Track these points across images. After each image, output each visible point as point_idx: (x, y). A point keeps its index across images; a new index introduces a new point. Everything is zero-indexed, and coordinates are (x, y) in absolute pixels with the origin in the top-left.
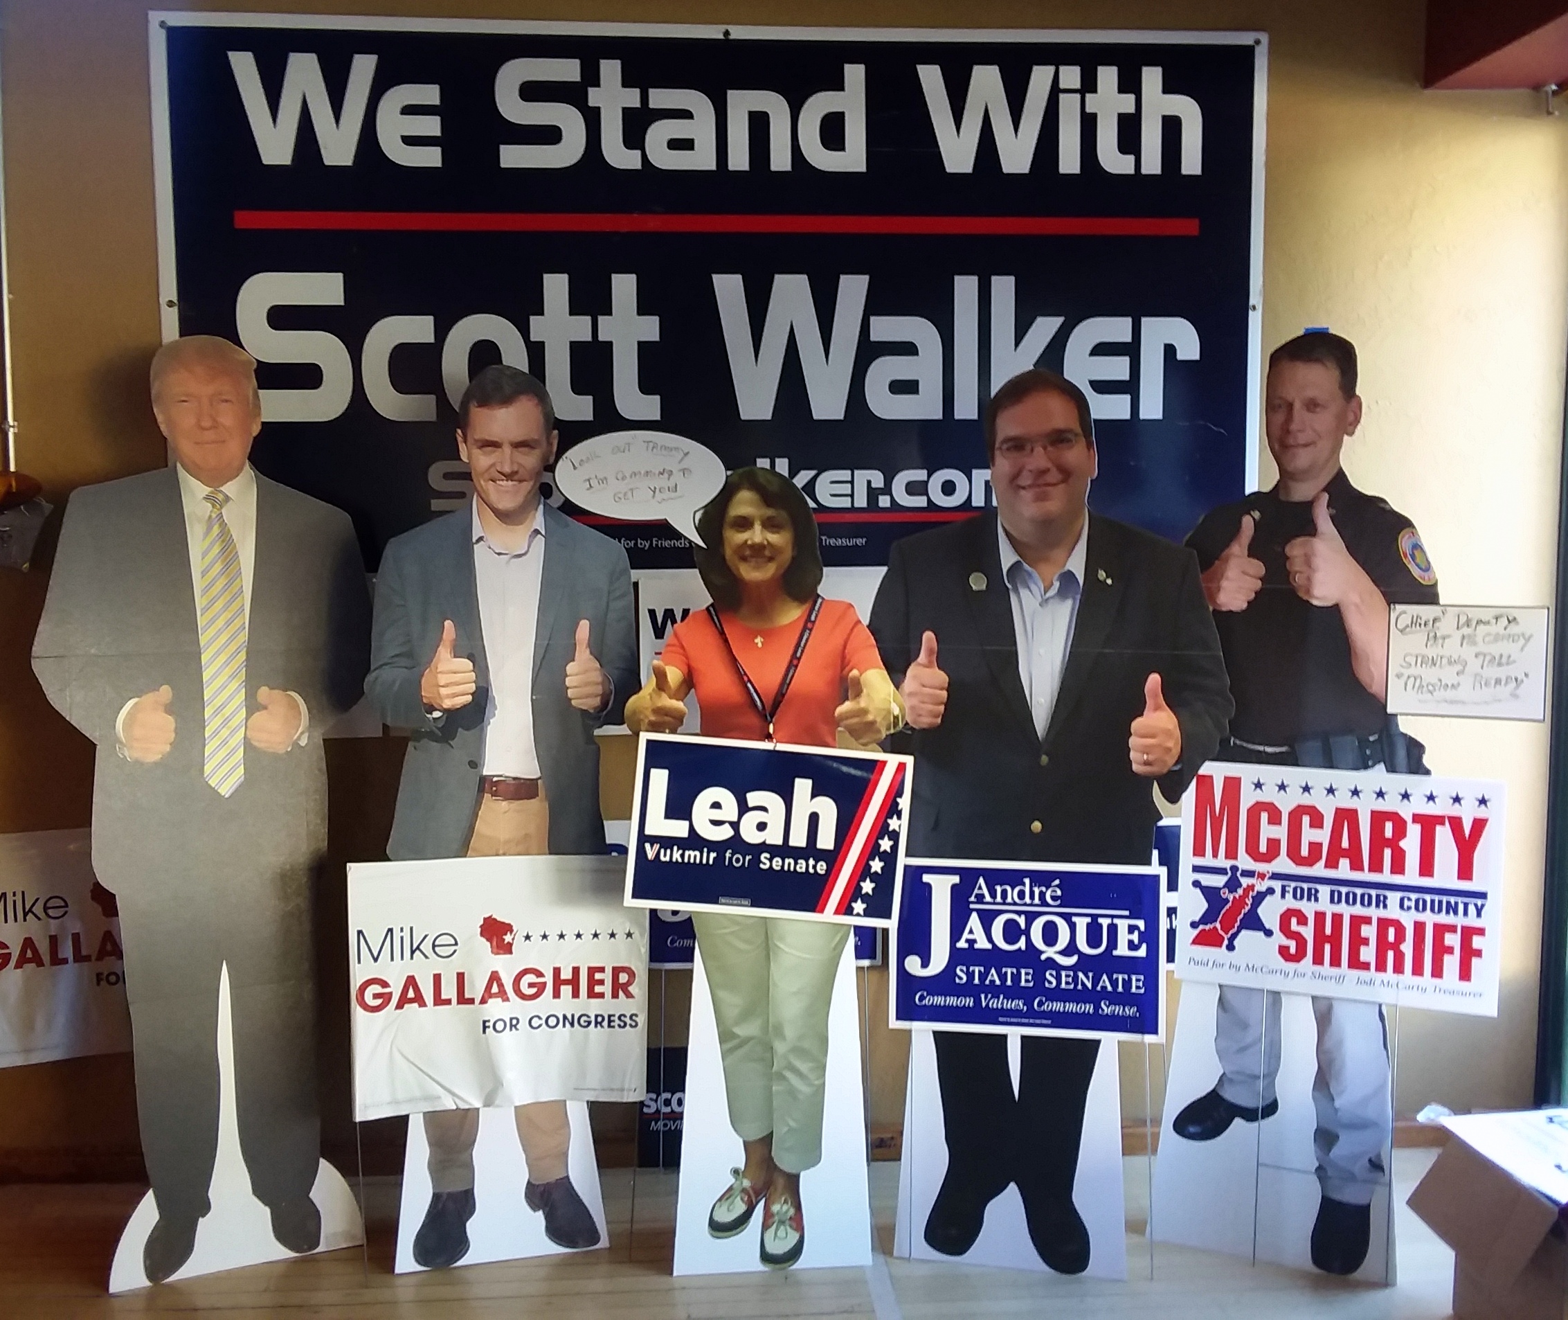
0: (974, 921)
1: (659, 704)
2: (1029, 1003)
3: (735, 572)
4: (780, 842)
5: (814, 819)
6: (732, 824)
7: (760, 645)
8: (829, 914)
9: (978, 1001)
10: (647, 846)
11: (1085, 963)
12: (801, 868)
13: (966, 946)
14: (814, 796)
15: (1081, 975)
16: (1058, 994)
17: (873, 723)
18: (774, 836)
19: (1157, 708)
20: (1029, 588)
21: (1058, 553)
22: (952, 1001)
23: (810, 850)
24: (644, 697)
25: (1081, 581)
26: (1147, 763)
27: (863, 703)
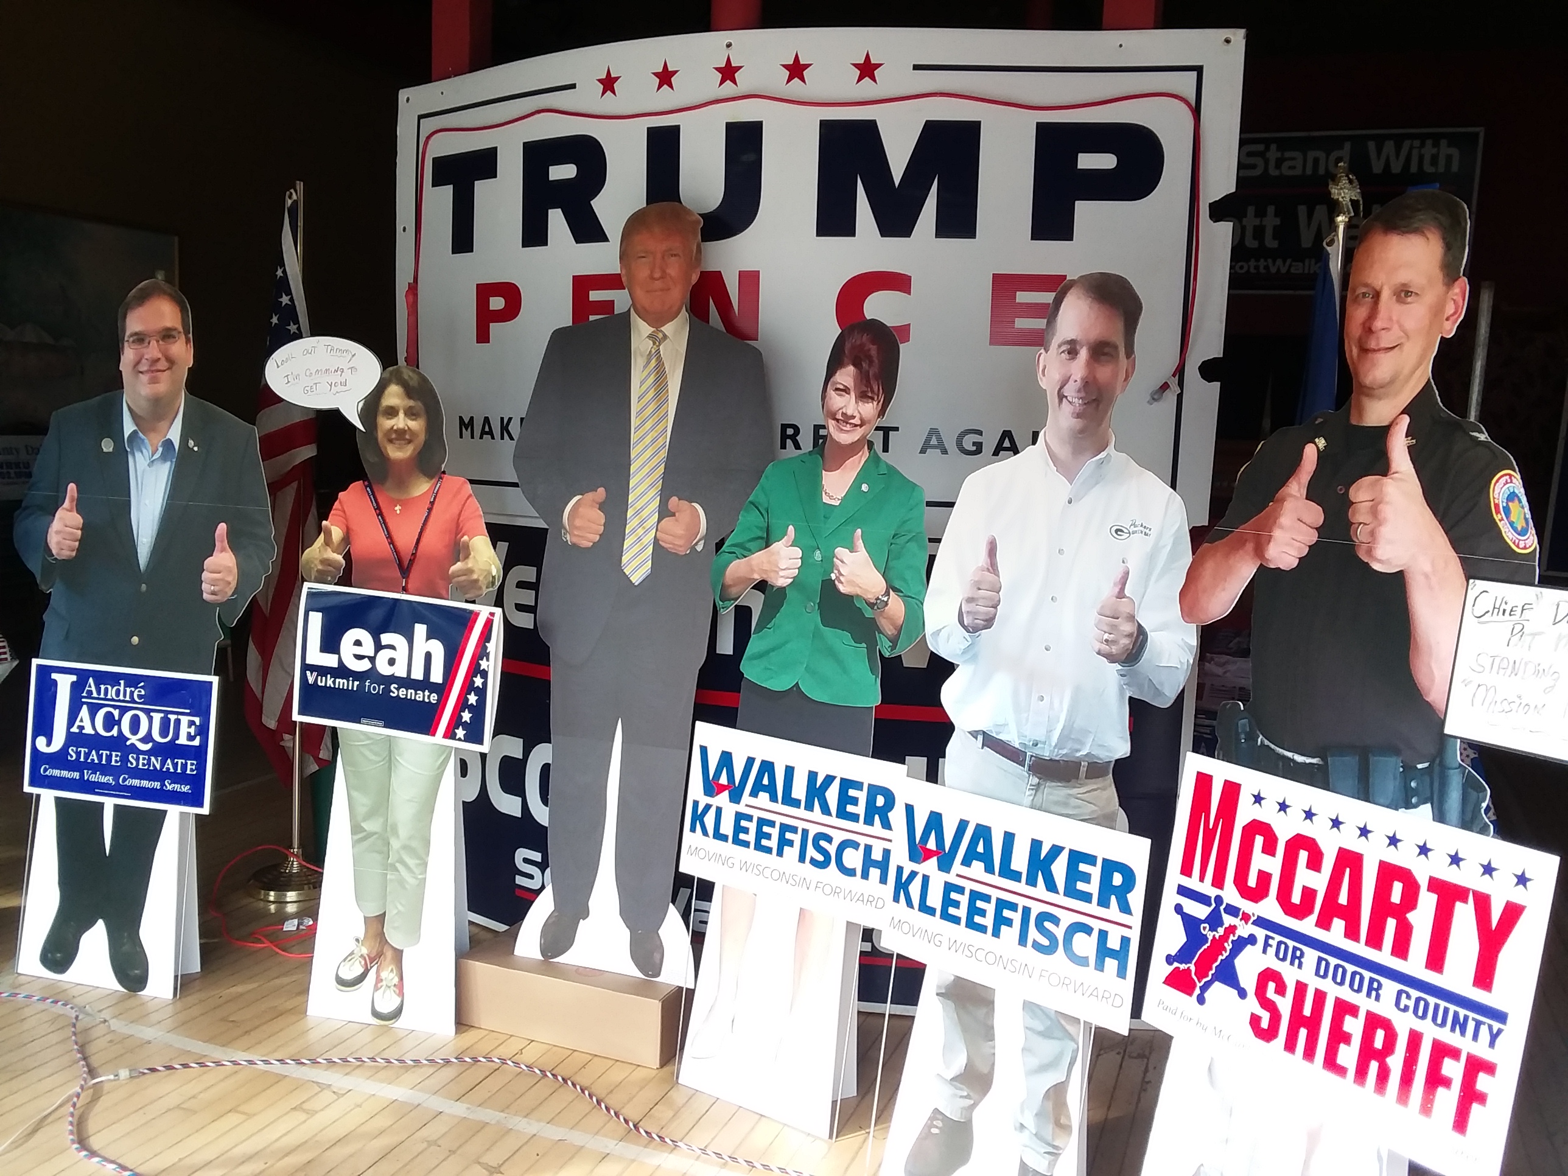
0: (84, 712)
1: (325, 556)
2: (116, 780)
3: (383, 450)
4: (405, 675)
5: (428, 656)
6: (369, 657)
7: (398, 512)
8: (439, 738)
9: (82, 775)
10: (308, 673)
11: (159, 750)
12: (419, 697)
13: (77, 731)
14: (428, 639)
15: (153, 759)
16: (137, 773)
17: (476, 581)
18: (400, 671)
19: (223, 550)
20: (142, 452)
21: (163, 425)
22: (65, 774)
23: (425, 684)
24: (315, 550)
25: (177, 448)
26: (213, 593)
27: (470, 564)
